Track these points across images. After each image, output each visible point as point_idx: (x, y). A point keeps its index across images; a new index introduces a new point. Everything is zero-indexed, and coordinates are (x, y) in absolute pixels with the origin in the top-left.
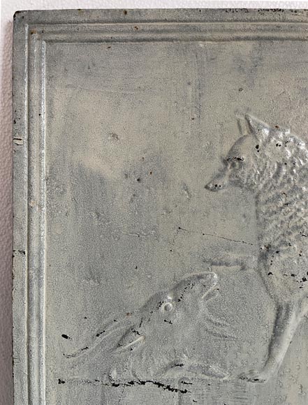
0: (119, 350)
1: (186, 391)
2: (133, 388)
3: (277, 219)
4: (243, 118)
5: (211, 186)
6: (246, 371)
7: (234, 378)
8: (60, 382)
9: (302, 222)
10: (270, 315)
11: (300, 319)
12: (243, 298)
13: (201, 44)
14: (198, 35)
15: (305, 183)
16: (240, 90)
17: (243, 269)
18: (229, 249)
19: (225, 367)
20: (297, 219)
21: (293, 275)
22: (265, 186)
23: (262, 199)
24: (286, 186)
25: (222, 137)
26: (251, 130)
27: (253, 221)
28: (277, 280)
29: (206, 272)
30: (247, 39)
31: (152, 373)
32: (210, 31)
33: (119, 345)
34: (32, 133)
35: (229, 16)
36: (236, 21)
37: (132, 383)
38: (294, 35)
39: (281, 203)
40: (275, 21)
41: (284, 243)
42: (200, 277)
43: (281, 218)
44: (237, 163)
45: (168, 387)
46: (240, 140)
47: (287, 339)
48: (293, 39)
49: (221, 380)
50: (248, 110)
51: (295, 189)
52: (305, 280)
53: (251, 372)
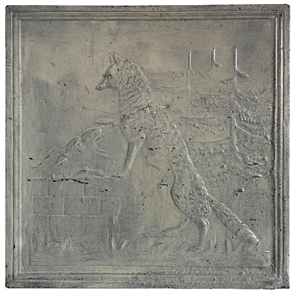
0: (56, 165)
1: (87, 183)
2: (62, 182)
3: (128, 103)
4: (112, 56)
5: (98, 87)
6: (115, 173)
7: (109, 176)
8: (28, 180)
9: (139, 104)
10: (126, 147)
11: (139, 149)
13: (93, 22)
14: (91, 18)
15: (140, 86)
16: (111, 43)
17: (113, 126)
18: (107, 117)
19: (105, 172)
20: (137, 103)
21: (135, 128)
22: (123, 88)
23: (121, 94)
24: (132, 88)
25: (103, 65)
26: (116, 62)
28: (128, 131)
29: (96, 128)
30: (113, 20)
31: (72, 175)
32: (96, 16)
33: (56, 162)
34: (15, 63)
35: (104, 9)
36: (108, 11)
37: (62, 180)
38: (134, 18)
39: (130, 96)
40: (125, 11)
41: (131, 114)
42: (93, 130)
43: (130, 102)
44: (110, 77)
45: (79, 181)
46: (111, 67)
47: (133, 158)
48: (134, 20)
49: (104, 177)
50: (114, 52)
51: (136, 89)
52: (140, 130)
53: (117, 173)
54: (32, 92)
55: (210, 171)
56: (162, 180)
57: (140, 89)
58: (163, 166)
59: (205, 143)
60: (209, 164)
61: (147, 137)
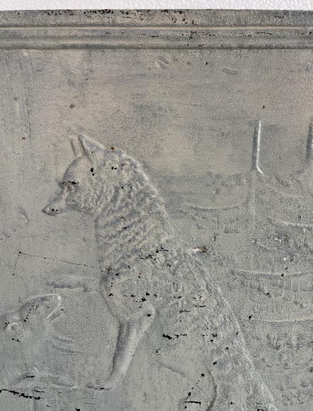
1: (39, 398)
3: (116, 242)
4: (76, 138)
5: (48, 210)
6: (93, 381)
9: (141, 245)
10: (113, 332)
11: (141, 336)
12: (87, 317)
13: (25, 53)
14: (20, 42)
15: (143, 207)
16: (72, 106)
17: (85, 290)
18: (71, 272)
20: (136, 243)
21: (132, 296)
22: (104, 209)
23: (101, 223)
24: (124, 210)
25: (56, 158)
26: (85, 153)
27: (94, 245)
28: (118, 300)
29: (50, 294)
30: (74, 47)
31: (7, 383)
32: (32, 37)
35: (51, 20)
36: (60, 25)
38: (126, 43)
39: (120, 227)
40: (103, 25)
41: (123, 265)
42: (43, 299)
43: (121, 241)
44: (73, 187)
45: (23, 395)
46: (74, 163)
47: (130, 353)
48: (126, 48)
49: (71, 388)
50: (81, 129)
51: (133, 213)
52: (144, 300)
53: (97, 382)
55: (287, 377)
56: (189, 394)
57: (143, 213)
58: (192, 369)
59: (280, 325)
60: (286, 364)
61: (158, 312)
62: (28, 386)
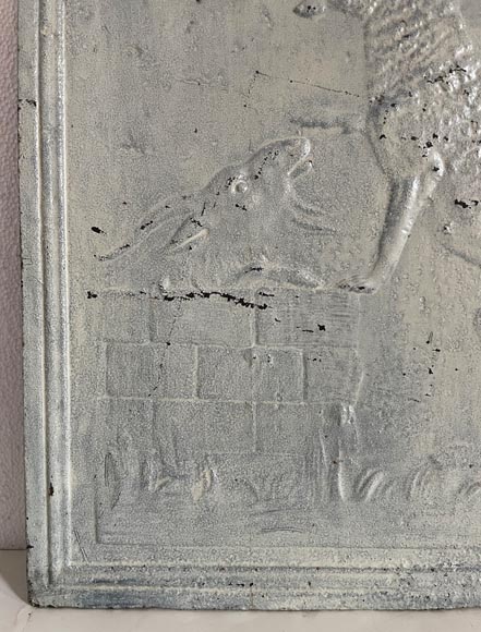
0: (172, 249)
1: (265, 306)
2: (191, 302)
3: (393, 58)
5: (302, 8)
7: (331, 287)
8: (90, 295)
9: (428, 61)
10: (382, 198)
11: (421, 203)
12: (344, 174)
15: (431, 7)
17: (346, 131)
18: (326, 103)
19: (319, 273)
20: (421, 58)
21: (413, 138)
22: (377, 10)
23: (373, 28)
24: (405, 10)
27: (360, 61)
28: (392, 146)
31: (219, 281)
33: (173, 242)
37: (191, 295)
39: (399, 35)
41: (401, 92)
42: (285, 143)
43: (399, 56)
45: (241, 301)
47: (404, 232)
49: (314, 290)
51: (418, 14)
52: (429, 145)
53: (355, 278)
54: (97, 22)
57: (430, 17)
61: (448, 166)
62: (249, 287)
